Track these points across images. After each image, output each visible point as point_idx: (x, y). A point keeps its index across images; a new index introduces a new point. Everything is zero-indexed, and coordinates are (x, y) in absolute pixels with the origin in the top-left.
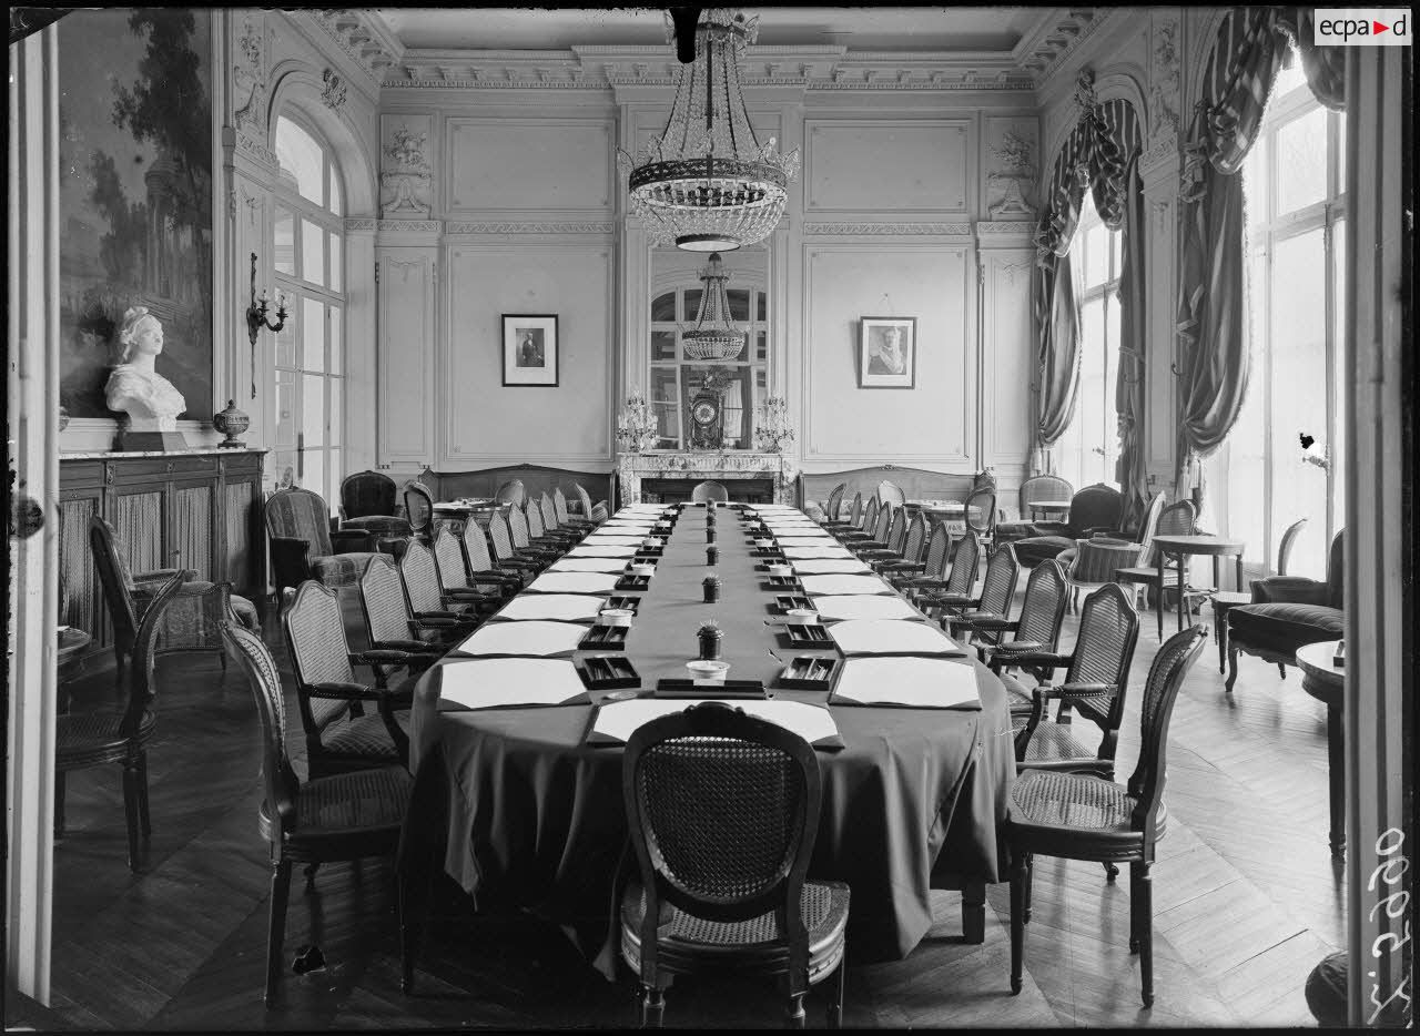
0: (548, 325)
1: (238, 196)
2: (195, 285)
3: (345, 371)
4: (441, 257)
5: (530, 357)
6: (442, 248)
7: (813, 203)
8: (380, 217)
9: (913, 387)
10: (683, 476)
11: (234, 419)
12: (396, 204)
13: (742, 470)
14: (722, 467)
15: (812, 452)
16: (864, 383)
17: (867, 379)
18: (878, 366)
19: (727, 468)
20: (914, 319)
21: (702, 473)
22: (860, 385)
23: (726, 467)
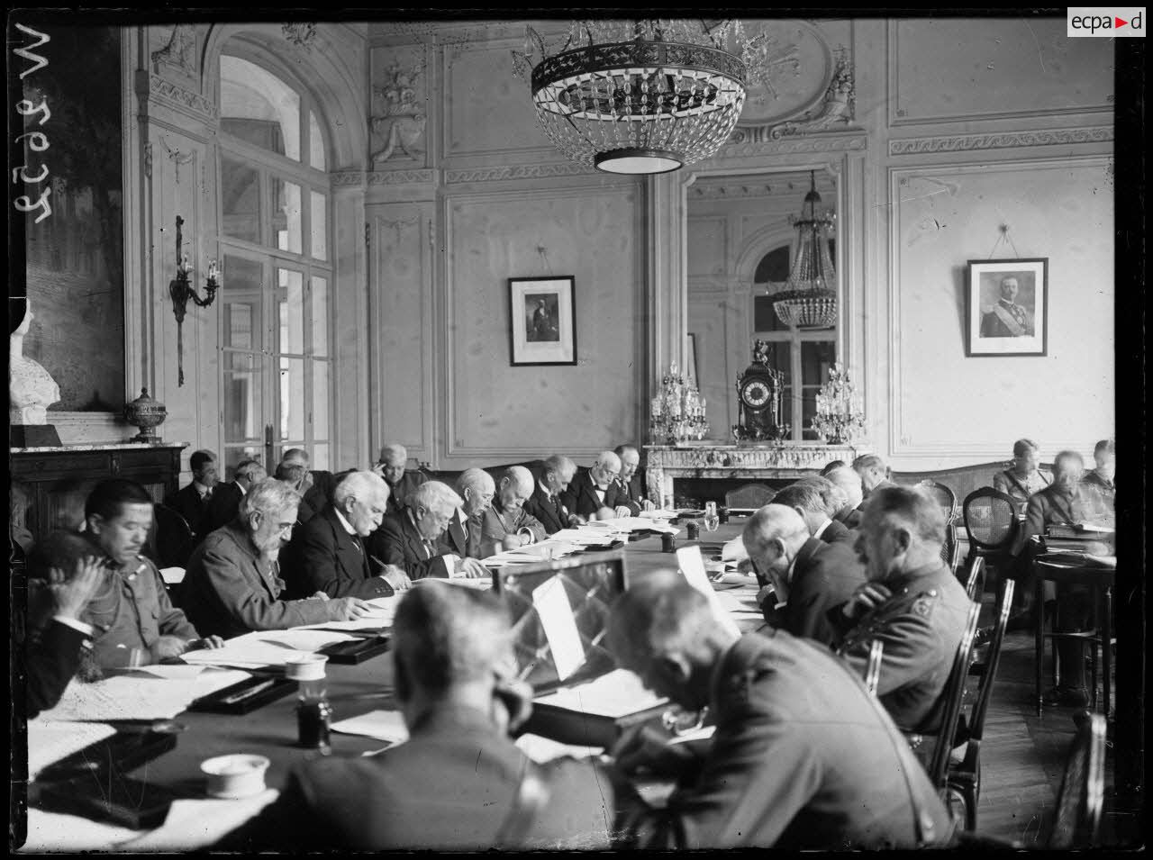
0: (562, 289)
1: (156, 149)
2: (99, 254)
3: (334, 353)
4: (441, 211)
5: (542, 329)
6: (441, 201)
7: (901, 113)
8: (371, 169)
9: (1044, 354)
10: (726, 475)
11: (145, 411)
12: (388, 153)
13: (802, 466)
14: (776, 463)
15: (903, 442)
16: (973, 351)
17: (979, 343)
18: (992, 327)
19: (782, 464)
20: (1045, 261)
21: (751, 471)
22: (968, 354)
23: (780, 462)
